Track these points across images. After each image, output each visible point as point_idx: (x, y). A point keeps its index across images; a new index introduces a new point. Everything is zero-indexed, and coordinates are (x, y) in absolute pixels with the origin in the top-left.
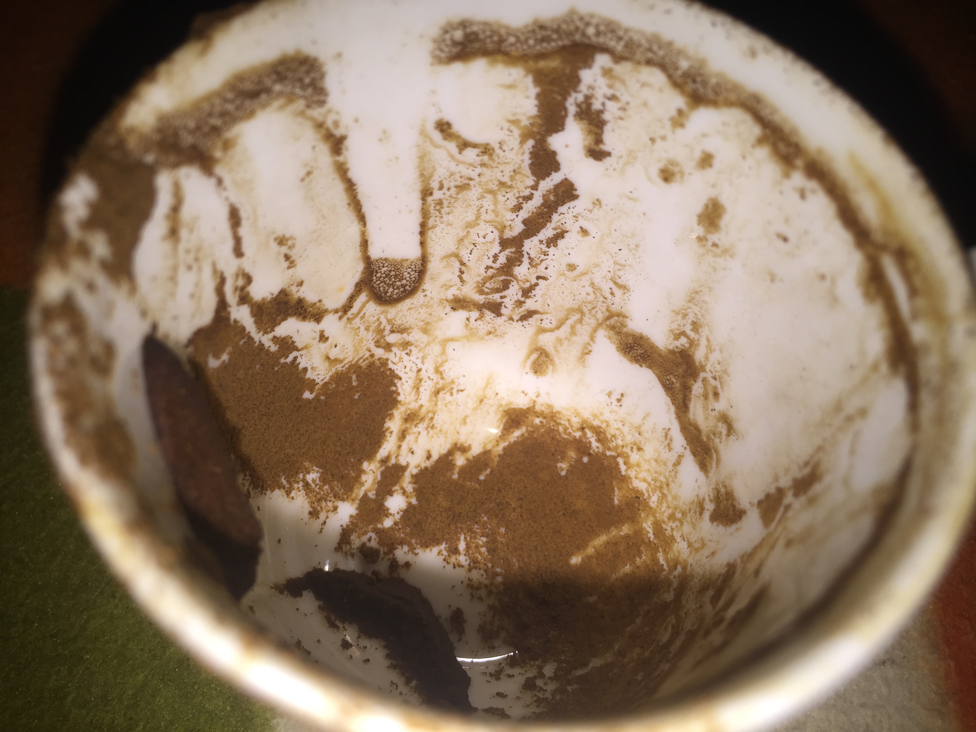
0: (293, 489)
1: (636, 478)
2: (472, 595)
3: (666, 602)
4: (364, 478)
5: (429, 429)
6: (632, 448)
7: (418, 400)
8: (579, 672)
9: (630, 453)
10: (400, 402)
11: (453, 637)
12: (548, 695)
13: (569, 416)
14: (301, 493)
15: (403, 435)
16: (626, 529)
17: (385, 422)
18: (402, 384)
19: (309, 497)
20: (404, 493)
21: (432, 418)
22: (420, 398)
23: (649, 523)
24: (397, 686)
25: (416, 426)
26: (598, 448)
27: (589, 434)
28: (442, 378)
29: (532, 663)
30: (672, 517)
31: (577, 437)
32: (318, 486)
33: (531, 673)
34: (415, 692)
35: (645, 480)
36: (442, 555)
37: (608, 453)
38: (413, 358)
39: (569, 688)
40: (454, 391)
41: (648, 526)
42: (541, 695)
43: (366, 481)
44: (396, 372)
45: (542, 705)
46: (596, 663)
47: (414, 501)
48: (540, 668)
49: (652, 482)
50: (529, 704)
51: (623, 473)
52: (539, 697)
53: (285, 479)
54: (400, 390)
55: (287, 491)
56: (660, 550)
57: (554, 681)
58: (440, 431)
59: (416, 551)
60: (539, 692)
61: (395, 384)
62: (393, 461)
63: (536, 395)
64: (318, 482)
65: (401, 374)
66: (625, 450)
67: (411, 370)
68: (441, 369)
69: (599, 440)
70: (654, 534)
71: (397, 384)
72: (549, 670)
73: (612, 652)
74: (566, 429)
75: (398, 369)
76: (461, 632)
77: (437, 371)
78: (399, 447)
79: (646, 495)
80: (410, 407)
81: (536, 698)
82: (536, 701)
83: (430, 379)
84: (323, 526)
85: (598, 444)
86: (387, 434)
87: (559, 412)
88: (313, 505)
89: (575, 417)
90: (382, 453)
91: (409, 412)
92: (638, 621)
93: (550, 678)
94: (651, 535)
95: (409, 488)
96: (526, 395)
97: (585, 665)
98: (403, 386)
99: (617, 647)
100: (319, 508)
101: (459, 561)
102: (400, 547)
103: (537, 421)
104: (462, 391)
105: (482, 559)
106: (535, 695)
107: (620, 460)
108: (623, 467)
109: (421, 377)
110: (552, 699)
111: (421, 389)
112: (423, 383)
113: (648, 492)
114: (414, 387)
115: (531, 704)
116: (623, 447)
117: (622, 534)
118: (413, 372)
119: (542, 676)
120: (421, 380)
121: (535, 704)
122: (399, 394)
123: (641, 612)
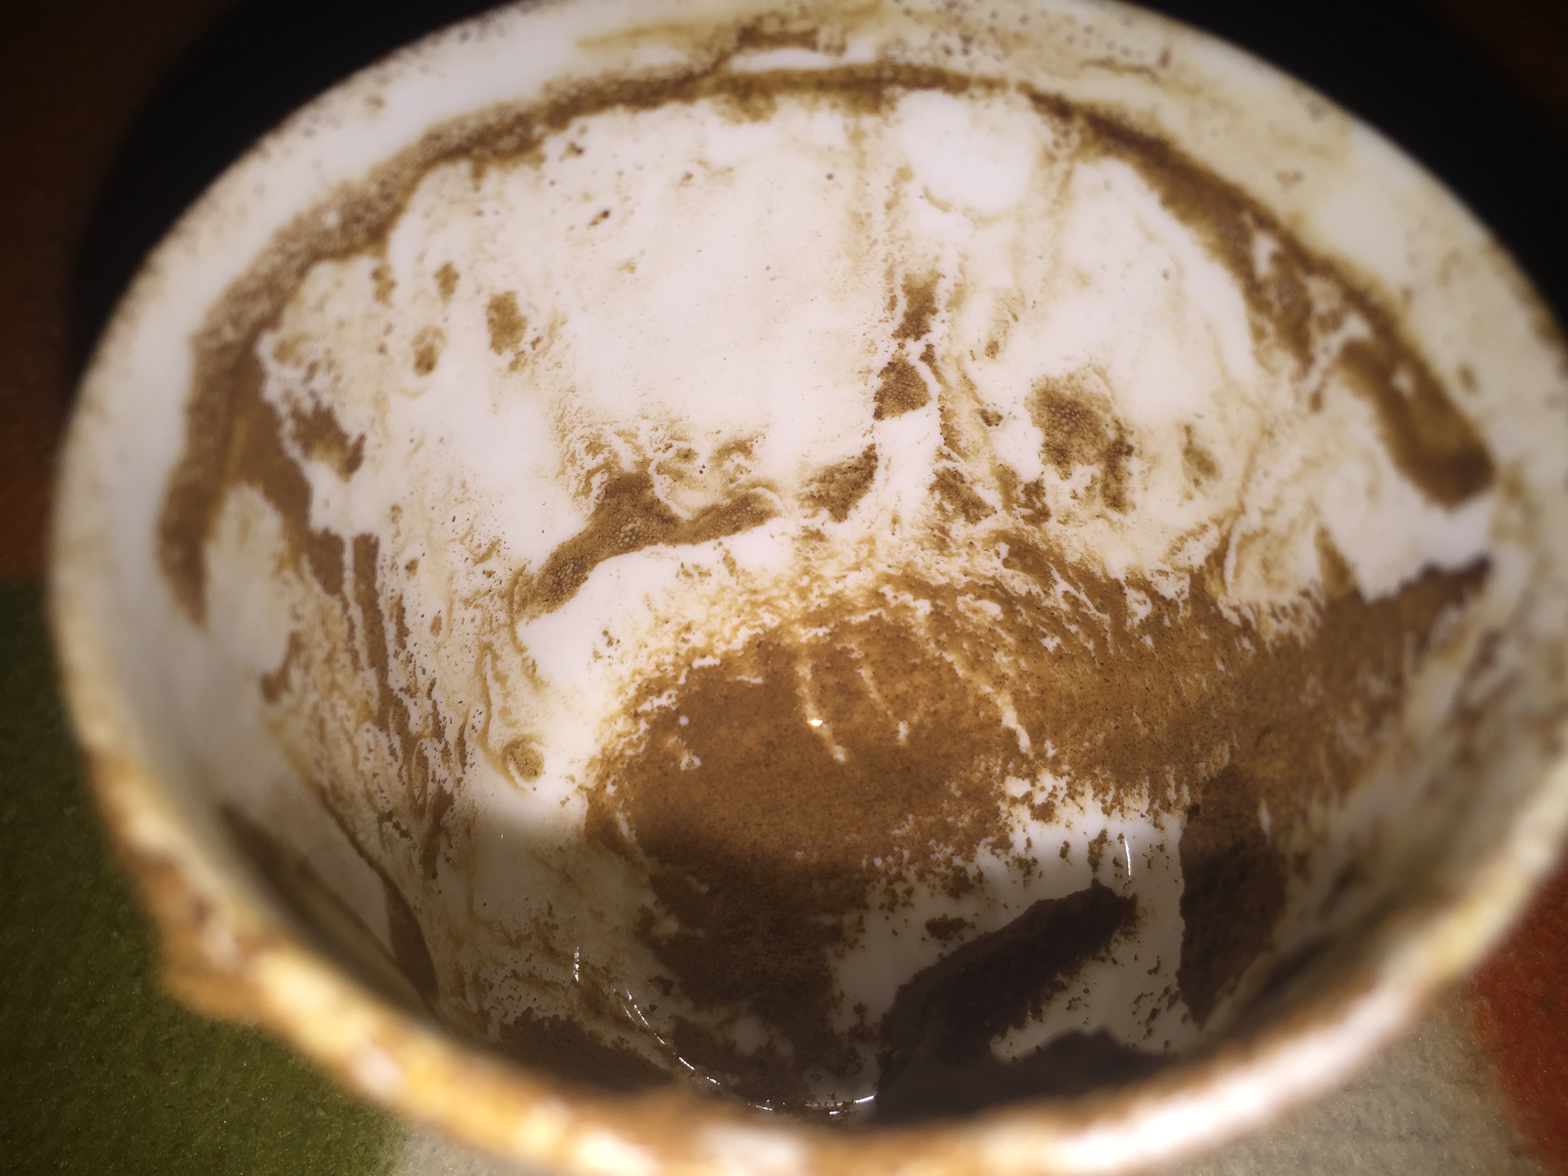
1: (729, 642)
2: (905, 905)
3: (932, 613)
5: (611, 976)
6: (684, 641)
7: (565, 985)
8: (1024, 742)
9: (690, 645)
10: (569, 1018)
11: (969, 936)
12: (1062, 783)
13: (612, 732)
15: (623, 1023)
16: (804, 671)
17: (605, 1047)
18: (537, 1008)
20: (730, 1022)
23: (802, 631)
24: (1074, 1000)
25: (607, 998)
26: (670, 696)
27: (646, 707)
28: (529, 938)
29: (1004, 815)
30: (803, 593)
31: (648, 727)
33: (1023, 813)
34: (1078, 973)
35: (736, 629)
36: (843, 950)
37: (682, 681)
38: (496, 981)
39: (1051, 752)
40: (551, 921)
41: (807, 634)
42: (1061, 794)
44: (519, 1014)
45: (1080, 789)
46: (1010, 719)
47: (745, 1004)
48: (1014, 801)
49: (743, 617)
50: (1078, 809)
51: (717, 662)
52: (1067, 795)
54: (550, 1014)
56: (847, 618)
57: (1039, 777)
58: (612, 958)
59: (837, 994)
60: (1056, 796)
61: (539, 1021)
62: (666, 1040)
63: (570, 783)
65: (522, 1008)
66: (682, 653)
67: (515, 989)
68: (514, 937)
69: (660, 693)
70: (820, 626)
71: (540, 1018)
72: (1016, 787)
73: (996, 696)
74: (631, 744)
75: (516, 1010)
76: (959, 924)
77: (516, 943)
79: (760, 631)
80: (575, 1003)
81: (1068, 800)
82: (1073, 798)
83: (530, 959)
85: (665, 695)
86: (625, 1046)
87: (604, 749)
89: (616, 723)
91: (584, 1005)
92: (949, 657)
93: (1033, 784)
94: (821, 631)
95: (720, 1014)
96: (568, 799)
97: (1011, 735)
98: (543, 1008)
99: (987, 689)
101: (853, 924)
102: (829, 1026)
103: (611, 790)
104: (550, 908)
106: (1063, 801)
107: (697, 663)
108: (709, 661)
109: (526, 974)
110: (1069, 774)
111: (547, 977)
112: (537, 972)
113: (754, 627)
114: (543, 989)
115: (1078, 805)
116: (677, 654)
117: (809, 677)
118: (518, 986)
119: (1028, 797)
120: (531, 975)
121: (1078, 799)
122: (556, 1017)
123: (937, 654)
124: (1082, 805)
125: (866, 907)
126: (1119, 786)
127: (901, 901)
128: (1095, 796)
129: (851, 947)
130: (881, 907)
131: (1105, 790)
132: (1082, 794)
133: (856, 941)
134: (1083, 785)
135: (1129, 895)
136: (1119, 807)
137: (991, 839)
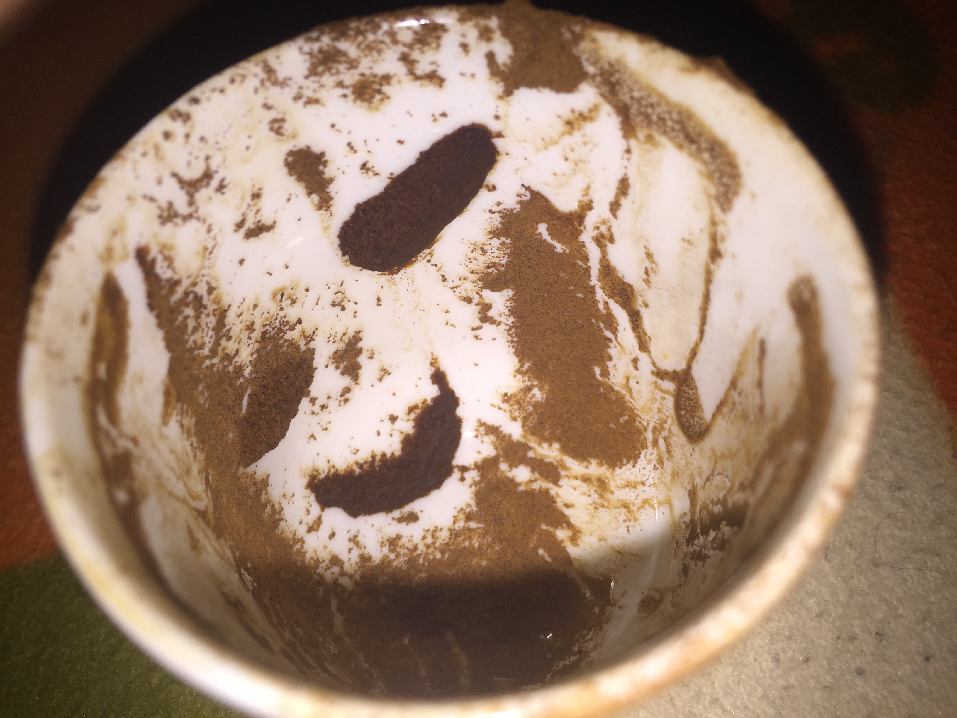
0: (523, 376)
2: (429, 530)
4: (545, 445)
5: (594, 505)
7: (617, 488)
8: (334, 603)
10: (614, 470)
11: (396, 514)
12: (320, 570)
13: (596, 639)
14: (521, 384)
15: (586, 479)
17: (594, 459)
18: (630, 469)
19: (519, 393)
20: (531, 481)
21: (603, 506)
22: (619, 489)
24: (354, 454)
25: (595, 491)
26: (557, 666)
27: (573, 659)
28: (638, 509)
29: (358, 572)
31: (573, 648)
32: (530, 400)
33: (348, 568)
34: (348, 467)
36: (467, 507)
37: (549, 675)
38: (653, 474)
39: (321, 589)
40: (628, 523)
42: (323, 565)
43: (542, 448)
44: (639, 460)
45: (312, 561)
46: (338, 619)
47: (521, 488)
48: (350, 577)
52: (321, 563)
53: (529, 366)
54: (624, 468)
55: (519, 370)
57: (333, 581)
58: (593, 517)
59: (473, 487)
60: (327, 565)
61: (629, 462)
62: (563, 473)
63: (621, 605)
64: (534, 400)
65: (638, 466)
67: (642, 475)
68: (647, 506)
69: (565, 666)
72: (346, 582)
73: (343, 634)
74: (583, 637)
75: (642, 462)
76: (400, 520)
77: (646, 502)
78: (576, 478)
80: (611, 481)
81: (321, 560)
82: (318, 559)
83: (637, 496)
84: (497, 408)
85: (560, 666)
86: (585, 464)
87: (601, 629)
88: (513, 397)
89: (593, 644)
90: (569, 461)
91: (606, 481)
92: (366, 665)
93: (337, 579)
95: (536, 486)
96: (622, 595)
97: (340, 610)
98: (628, 470)
99: (347, 640)
100: (511, 402)
101: (459, 521)
102: (480, 474)
103: (597, 610)
104: (628, 530)
105: (458, 541)
106: (324, 561)
109: (638, 487)
110: (316, 572)
111: (627, 490)
112: (633, 490)
114: (628, 482)
115: (316, 554)
117: (462, 678)
118: (641, 477)
119: (342, 574)
120: (635, 487)
121: (315, 558)
122: (621, 468)
123: (373, 670)
124: (314, 553)
125: (450, 530)
126: (291, 547)
127: (430, 533)
128: (306, 552)
129: (462, 509)
130: (441, 530)
131: (299, 551)
132: (312, 558)
133: (458, 512)
134: (310, 562)
135: (308, 491)
136: (296, 537)
137: (370, 564)
